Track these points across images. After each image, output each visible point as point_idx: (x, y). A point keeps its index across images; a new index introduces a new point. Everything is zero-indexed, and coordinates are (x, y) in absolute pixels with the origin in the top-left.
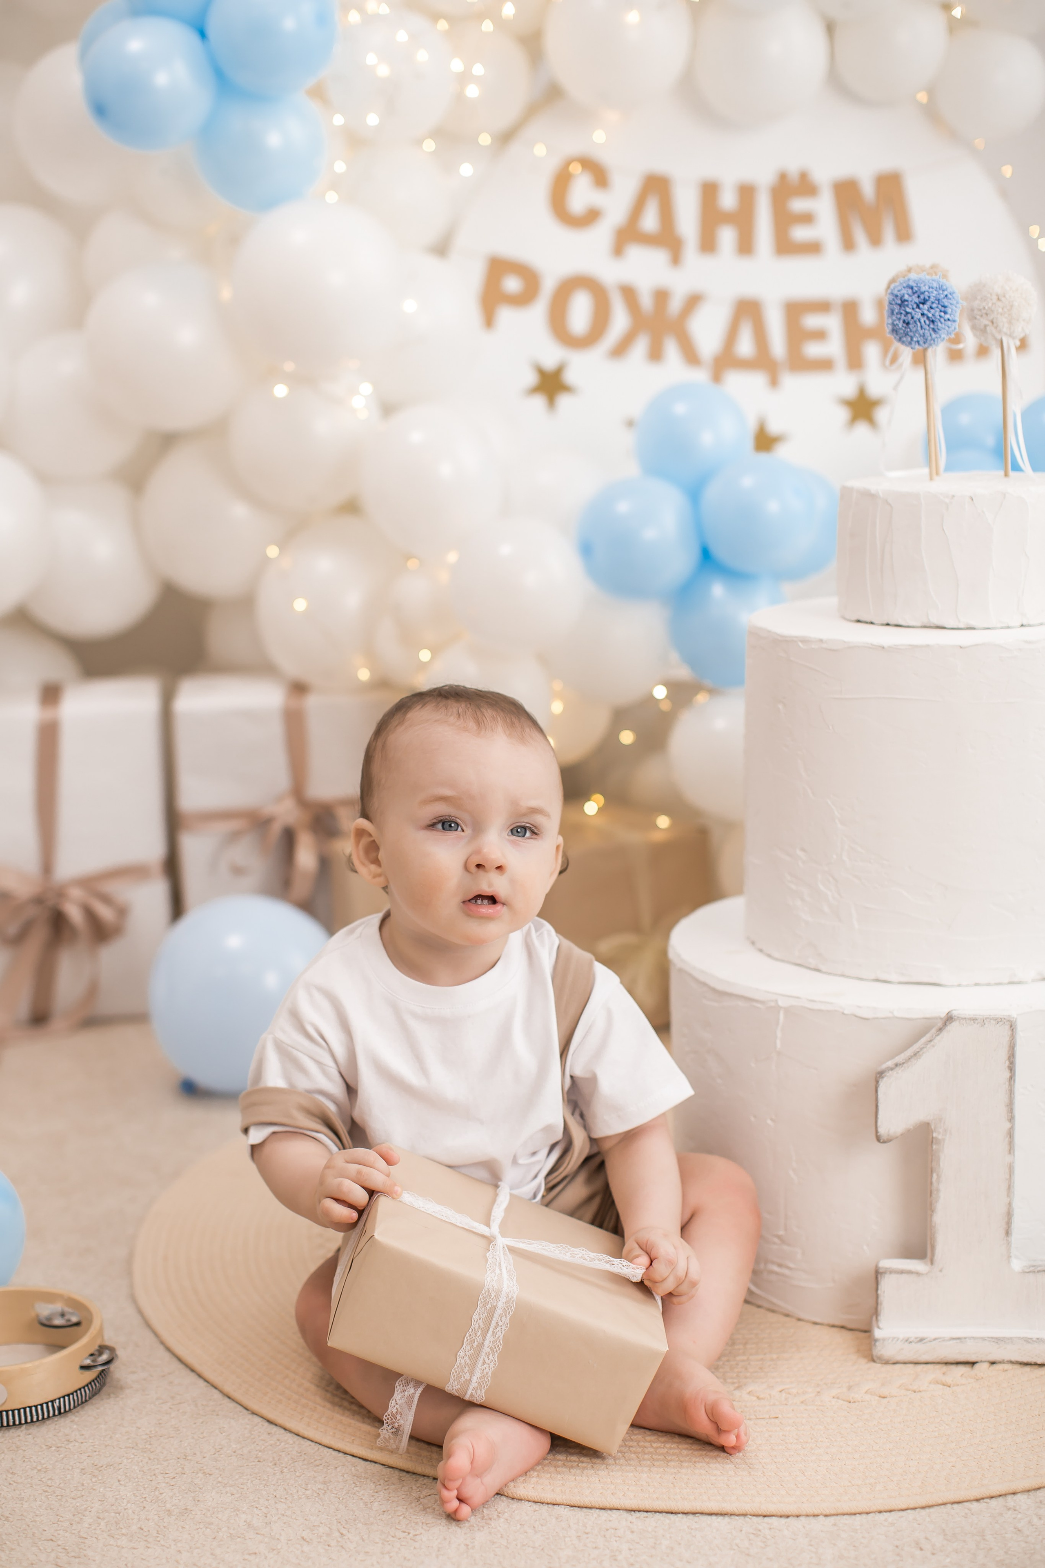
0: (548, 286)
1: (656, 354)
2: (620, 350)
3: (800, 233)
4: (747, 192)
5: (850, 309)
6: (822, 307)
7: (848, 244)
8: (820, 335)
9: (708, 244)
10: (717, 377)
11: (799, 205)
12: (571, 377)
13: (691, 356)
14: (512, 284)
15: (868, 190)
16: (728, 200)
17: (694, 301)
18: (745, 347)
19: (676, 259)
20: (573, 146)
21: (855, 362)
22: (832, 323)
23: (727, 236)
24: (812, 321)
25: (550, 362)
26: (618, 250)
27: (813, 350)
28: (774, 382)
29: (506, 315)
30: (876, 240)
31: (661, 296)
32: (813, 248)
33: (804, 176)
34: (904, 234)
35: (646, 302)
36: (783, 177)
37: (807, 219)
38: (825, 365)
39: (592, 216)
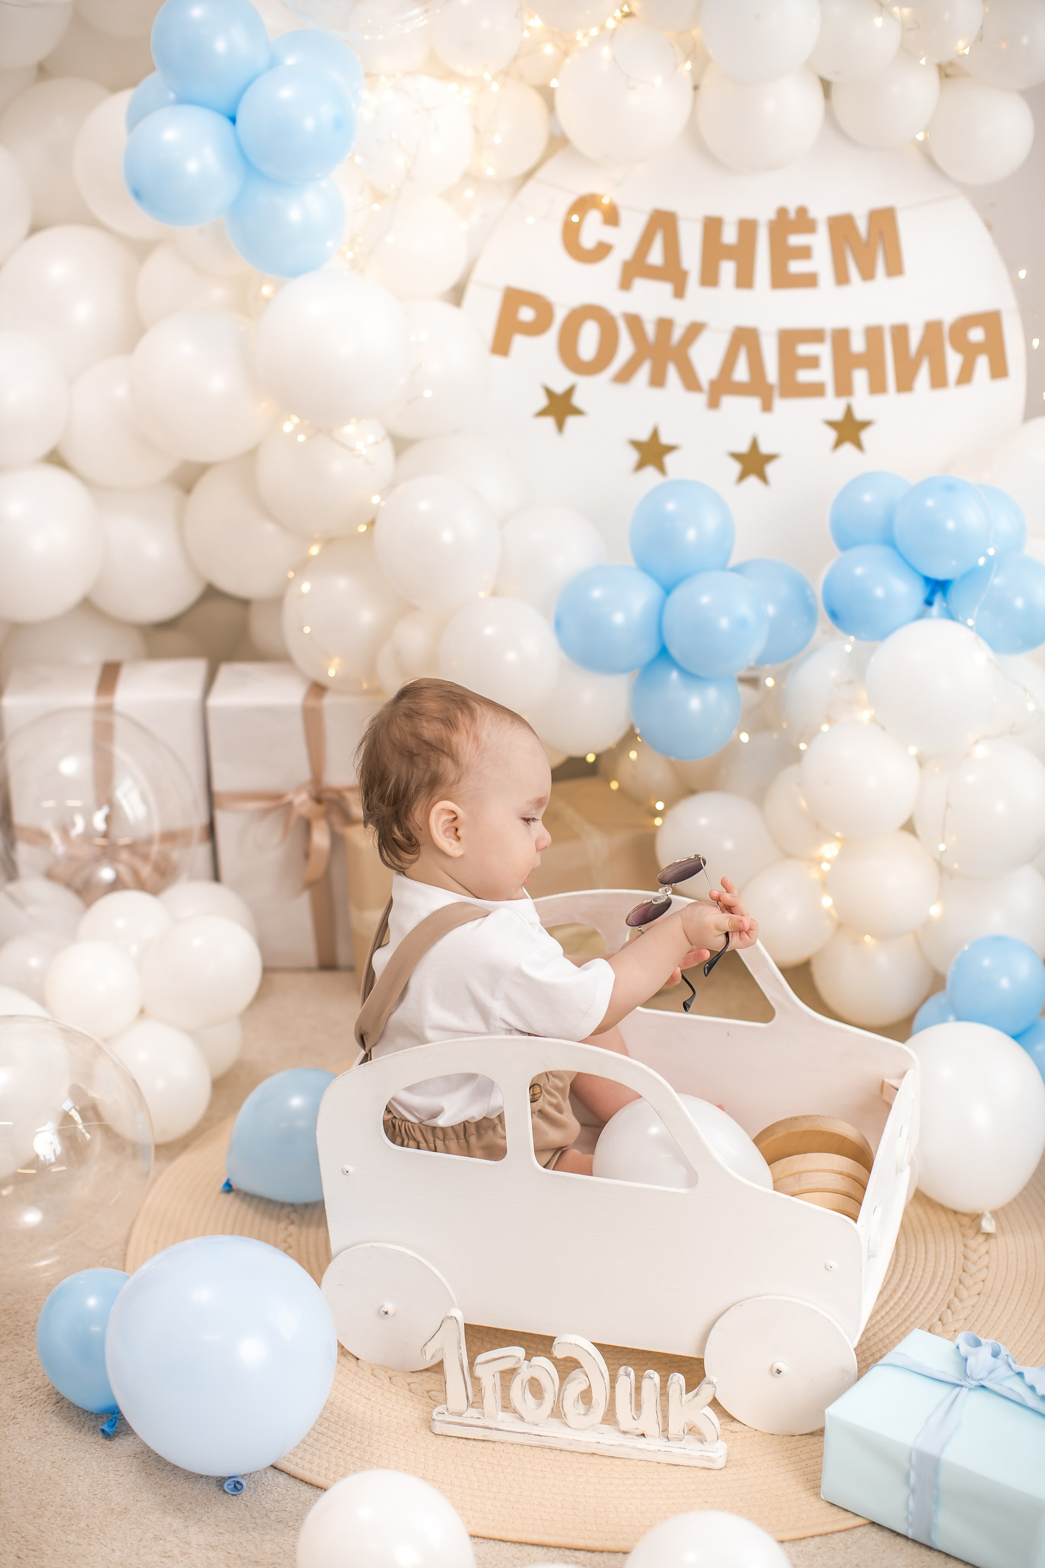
0: (560, 315)
1: (658, 380)
2: (624, 376)
3: (796, 267)
4: (747, 228)
5: (841, 337)
6: (815, 336)
7: (842, 278)
8: (813, 362)
9: (710, 278)
10: (714, 403)
11: (795, 240)
12: (577, 400)
13: (691, 382)
14: (526, 314)
15: (862, 225)
16: (730, 236)
17: (695, 330)
18: (741, 373)
19: (679, 292)
20: (584, 188)
21: (844, 388)
22: (824, 351)
23: (728, 269)
24: (804, 350)
25: (559, 388)
26: (625, 284)
27: (805, 376)
28: (767, 407)
29: (519, 342)
30: (868, 274)
31: (665, 325)
32: (809, 281)
33: (802, 211)
34: (895, 268)
35: (650, 330)
36: (782, 212)
37: (805, 253)
38: (816, 390)
39: (602, 250)
